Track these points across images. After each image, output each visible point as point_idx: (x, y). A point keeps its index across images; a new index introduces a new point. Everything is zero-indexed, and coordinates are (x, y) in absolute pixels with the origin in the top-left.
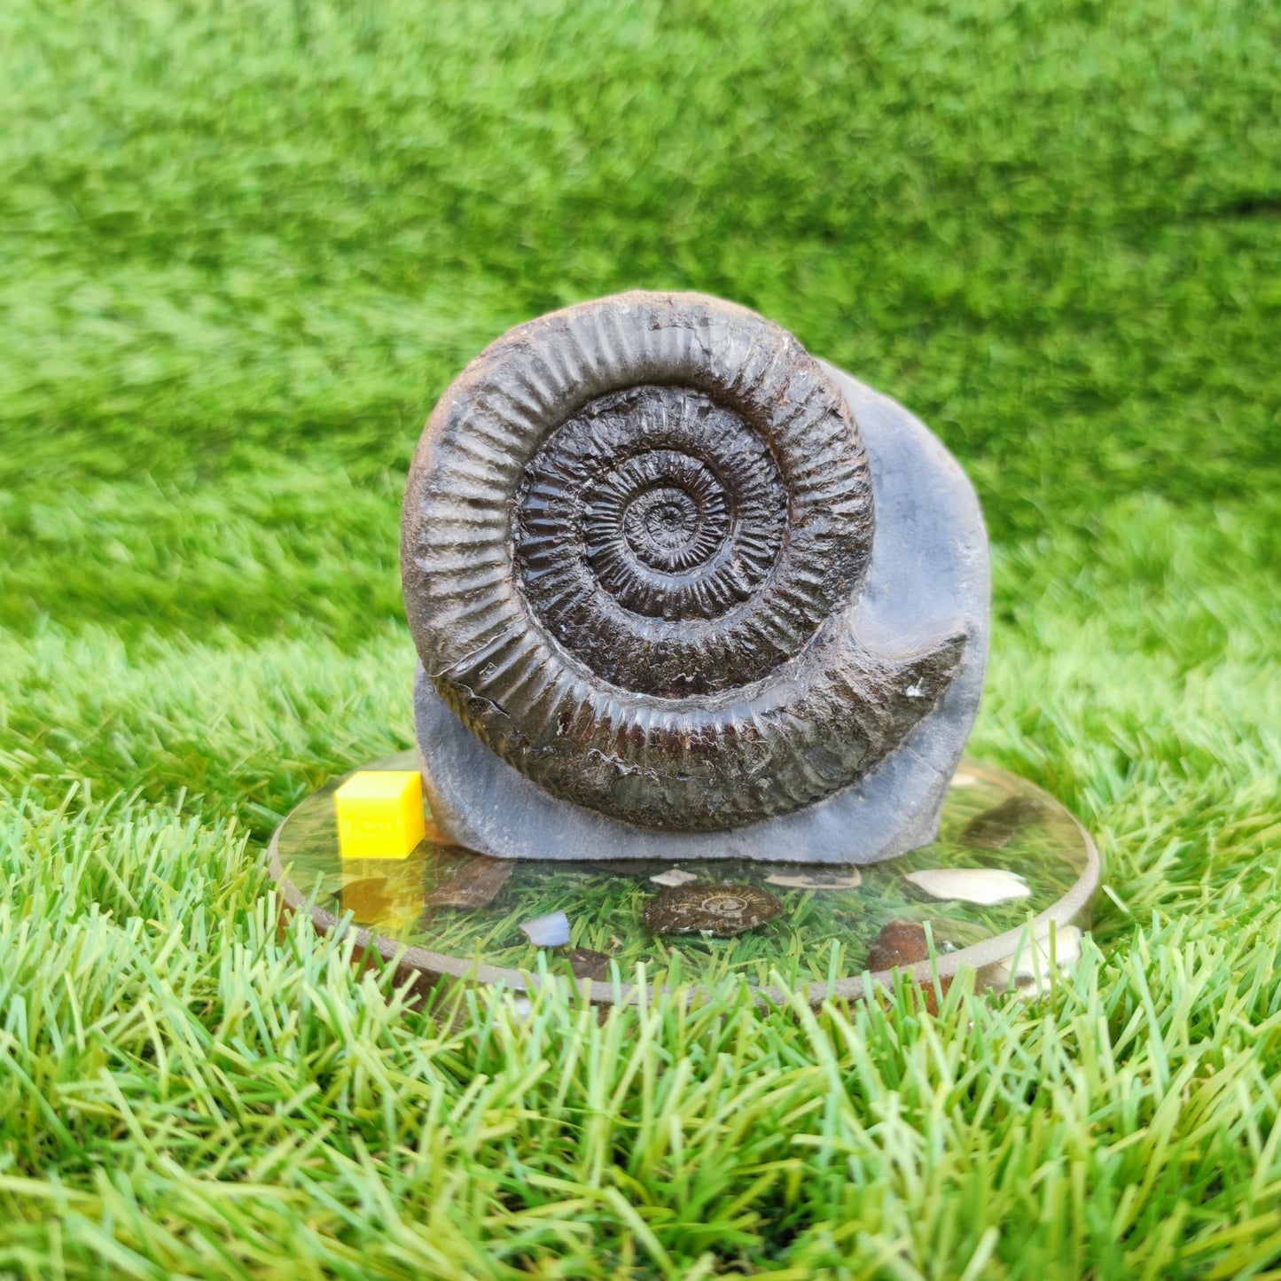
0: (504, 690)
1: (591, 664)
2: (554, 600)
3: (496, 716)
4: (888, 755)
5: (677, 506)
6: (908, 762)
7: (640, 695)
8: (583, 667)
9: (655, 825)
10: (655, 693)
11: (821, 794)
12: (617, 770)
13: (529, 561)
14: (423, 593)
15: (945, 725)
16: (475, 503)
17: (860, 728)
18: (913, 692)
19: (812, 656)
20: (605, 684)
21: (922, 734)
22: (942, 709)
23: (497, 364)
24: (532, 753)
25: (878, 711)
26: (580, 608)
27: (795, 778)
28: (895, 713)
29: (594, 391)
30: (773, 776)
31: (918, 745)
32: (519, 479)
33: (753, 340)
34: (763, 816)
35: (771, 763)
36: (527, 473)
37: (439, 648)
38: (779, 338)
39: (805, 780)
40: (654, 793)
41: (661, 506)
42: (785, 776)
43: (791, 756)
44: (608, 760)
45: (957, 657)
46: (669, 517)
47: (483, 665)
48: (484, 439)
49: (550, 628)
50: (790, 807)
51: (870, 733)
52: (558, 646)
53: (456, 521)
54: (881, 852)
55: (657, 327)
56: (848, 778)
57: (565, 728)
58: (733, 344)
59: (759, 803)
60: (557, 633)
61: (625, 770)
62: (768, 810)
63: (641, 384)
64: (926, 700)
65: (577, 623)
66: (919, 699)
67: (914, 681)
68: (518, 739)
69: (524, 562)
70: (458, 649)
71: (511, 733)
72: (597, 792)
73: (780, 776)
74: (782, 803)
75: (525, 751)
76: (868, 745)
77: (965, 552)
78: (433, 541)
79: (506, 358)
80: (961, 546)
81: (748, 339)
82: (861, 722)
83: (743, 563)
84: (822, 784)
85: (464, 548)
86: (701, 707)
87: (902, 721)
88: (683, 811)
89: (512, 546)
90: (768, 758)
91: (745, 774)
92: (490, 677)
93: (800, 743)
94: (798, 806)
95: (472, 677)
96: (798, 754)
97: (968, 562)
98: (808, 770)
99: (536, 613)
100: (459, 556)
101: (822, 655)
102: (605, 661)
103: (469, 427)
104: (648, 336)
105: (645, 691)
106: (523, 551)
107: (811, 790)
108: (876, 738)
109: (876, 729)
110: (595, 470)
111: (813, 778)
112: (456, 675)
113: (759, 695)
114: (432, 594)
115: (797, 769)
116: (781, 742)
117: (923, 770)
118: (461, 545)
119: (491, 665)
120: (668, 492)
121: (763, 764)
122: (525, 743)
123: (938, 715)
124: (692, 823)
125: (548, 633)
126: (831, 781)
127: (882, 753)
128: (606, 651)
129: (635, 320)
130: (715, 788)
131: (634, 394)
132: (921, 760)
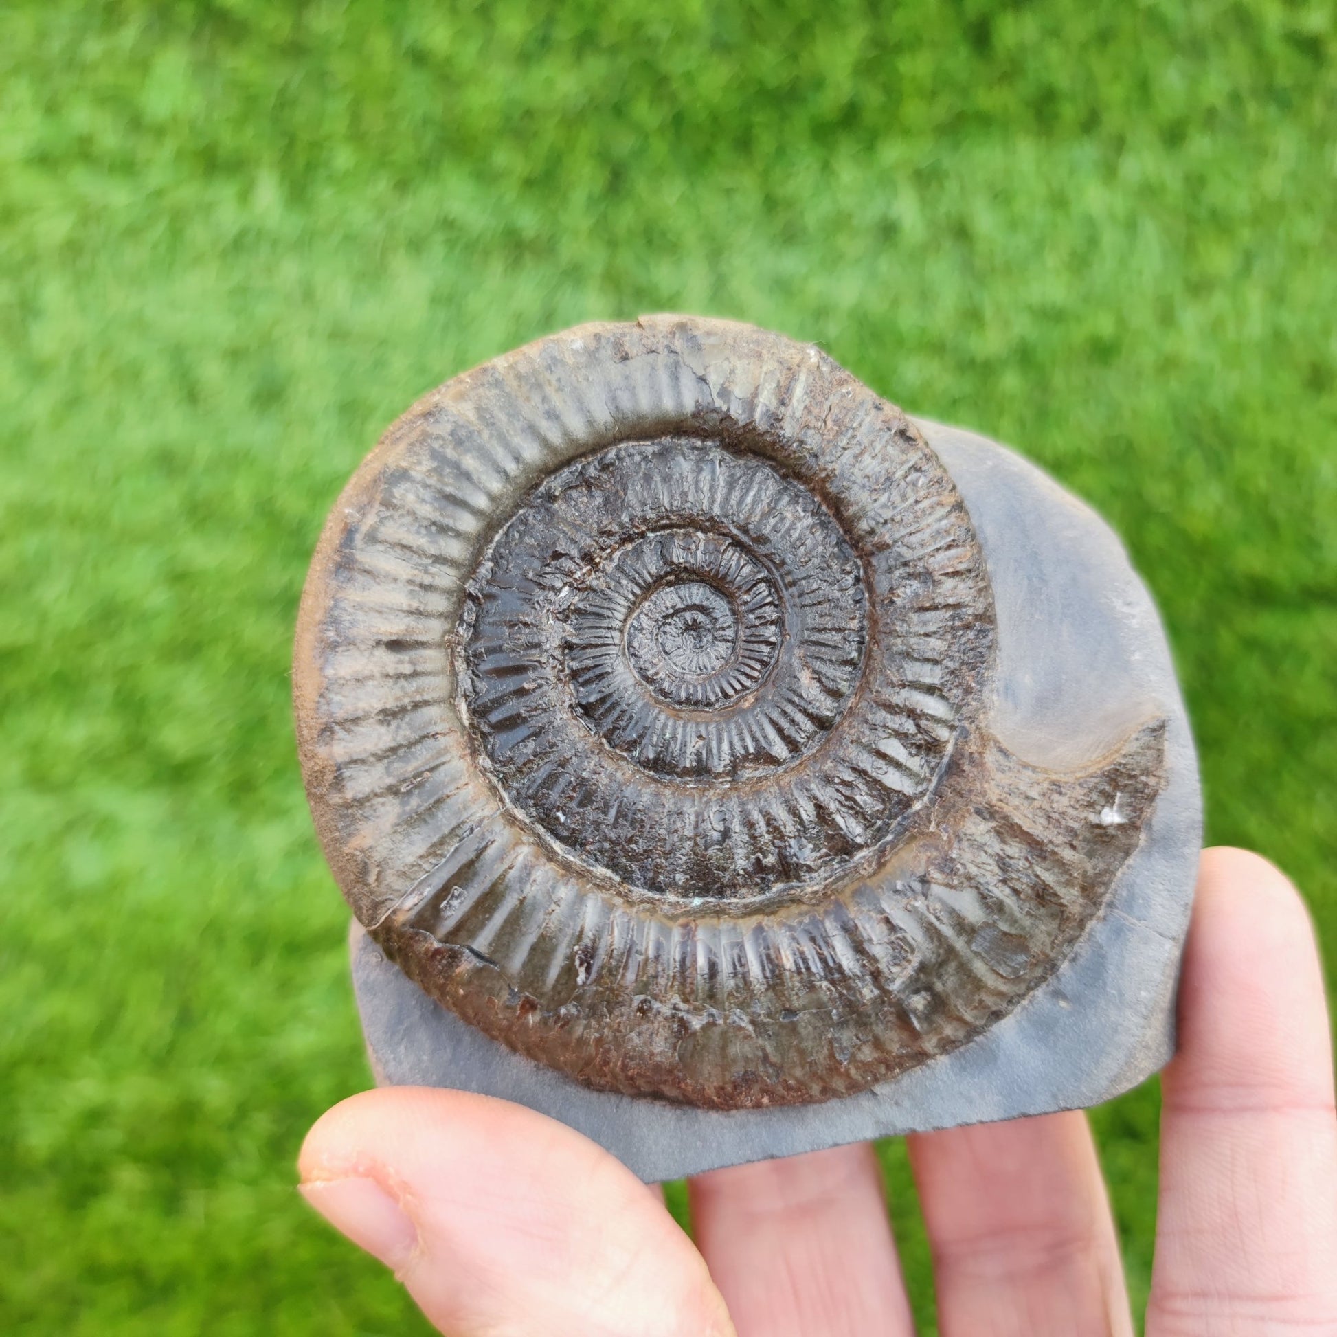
0: (482, 925)
1: (613, 865)
2: (540, 775)
3: (478, 972)
4: (1089, 926)
5: (703, 609)
6: (1119, 932)
7: (697, 901)
8: (601, 871)
9: (758, 1106)
10: (721, 893)
11: (1003, 1006)
12: (684, 1024)
13: (491, 726)
14: (336, 799)
15: (1160, 864)
16: (395, 645)
17: (1046, 887)
18: (1111, 817)
19: (948, 793)
20: (639, 892)
21: (1131, 887)
22: (1152, 841)
23: (402, 447)
24: (544, 1021)
25: (1067, 854)
26: (582, 782)
27: (962, 986)
28: (1090, 855)
29: (552, 461)
30: (929, 988)
31: (1129, 905)
32: (460, 603)
33: (766, 355)
34: (921, 1057)
35: (923, 968)
36: (470, 596)
37: (372, 879)
38: (802, 350)
39: (978, 985)
40: (747, 1050)
41: (677, 612)
42: (947, 983)
43: (951, 950)
44: (666, 1010)
45: (1159, 756)
46: (693, 627)
47: (444, 892)
48: (398, 550)
49: (541, 821)
50: (961, 1034)
51: (1061, 891)
52: (558, 846)
53: (371, 677)
54: (1114, 1081)
55: (625, 358)
56: (1039, 972)
57: (588, 970)
58: (739, 365)
59: (915, 1035)
60: (552, 826)
61: (696, 1023)
62: (929, 1044)
63: (618, 440)
64: (1130, 827)
65: (582, 804)
66: (1120, 827)
67: (1109, 799)
68: (517, 1003)
69: (486, 729)
70: (403, 874)
71: (505, 995)
72: (657, 1067)
73: (939, 986)
74: (949, 1030)
75: (532, 1019)
76: (1060, 914)
77: (1126, 610)
78: (340, 714)
79: (414, 436)
80: (1118, 603)
81: (760, 355)
82: (1048, 877)
83: (815, 672)
84: (1004, 988)
85: (388, 715)
86: (796, 901)
87: (1102, 866)
88: (798, 1072)
89: (463, 707)
90: (915, 960)
91: (885, 992)
92: (455, 910)
93: (963, 927)
94: (973, 1031)
95: (430, 915)
96: (959, 944)
97: (1134, 623)
98: (979, 967)
99: (516, 801)
100: (383, 729)
101: (963, 785)
102: (634, 857)
103: (372, 538)
104: (615, 371)
105: (704, 892)
106: (480, 712)
107: (989, 1000)
108: (1071, 897)
109: (1069, 883)
110: (570, 574)
111: (990, 981)
112: (401, 918)
113: (881, 865)
114: (349, 795)
115: (964, 969)
116: (931, 932)
117: (1146, 941)
118: (384, 712)
119: (457, 890)
120: (684, 591)
121: (910, 970)
122: (529, 1006)
123: (1148, 852)
124: (815, 1089)
125: (540, 829)
126: (1018, 979)
127: (1081, 925)
128: (630, 840)
129: (592, 355)
130: (842, 1024)
131: (612, 455)
132: (1140, 925)
